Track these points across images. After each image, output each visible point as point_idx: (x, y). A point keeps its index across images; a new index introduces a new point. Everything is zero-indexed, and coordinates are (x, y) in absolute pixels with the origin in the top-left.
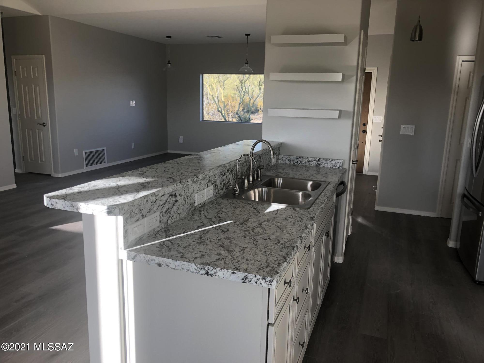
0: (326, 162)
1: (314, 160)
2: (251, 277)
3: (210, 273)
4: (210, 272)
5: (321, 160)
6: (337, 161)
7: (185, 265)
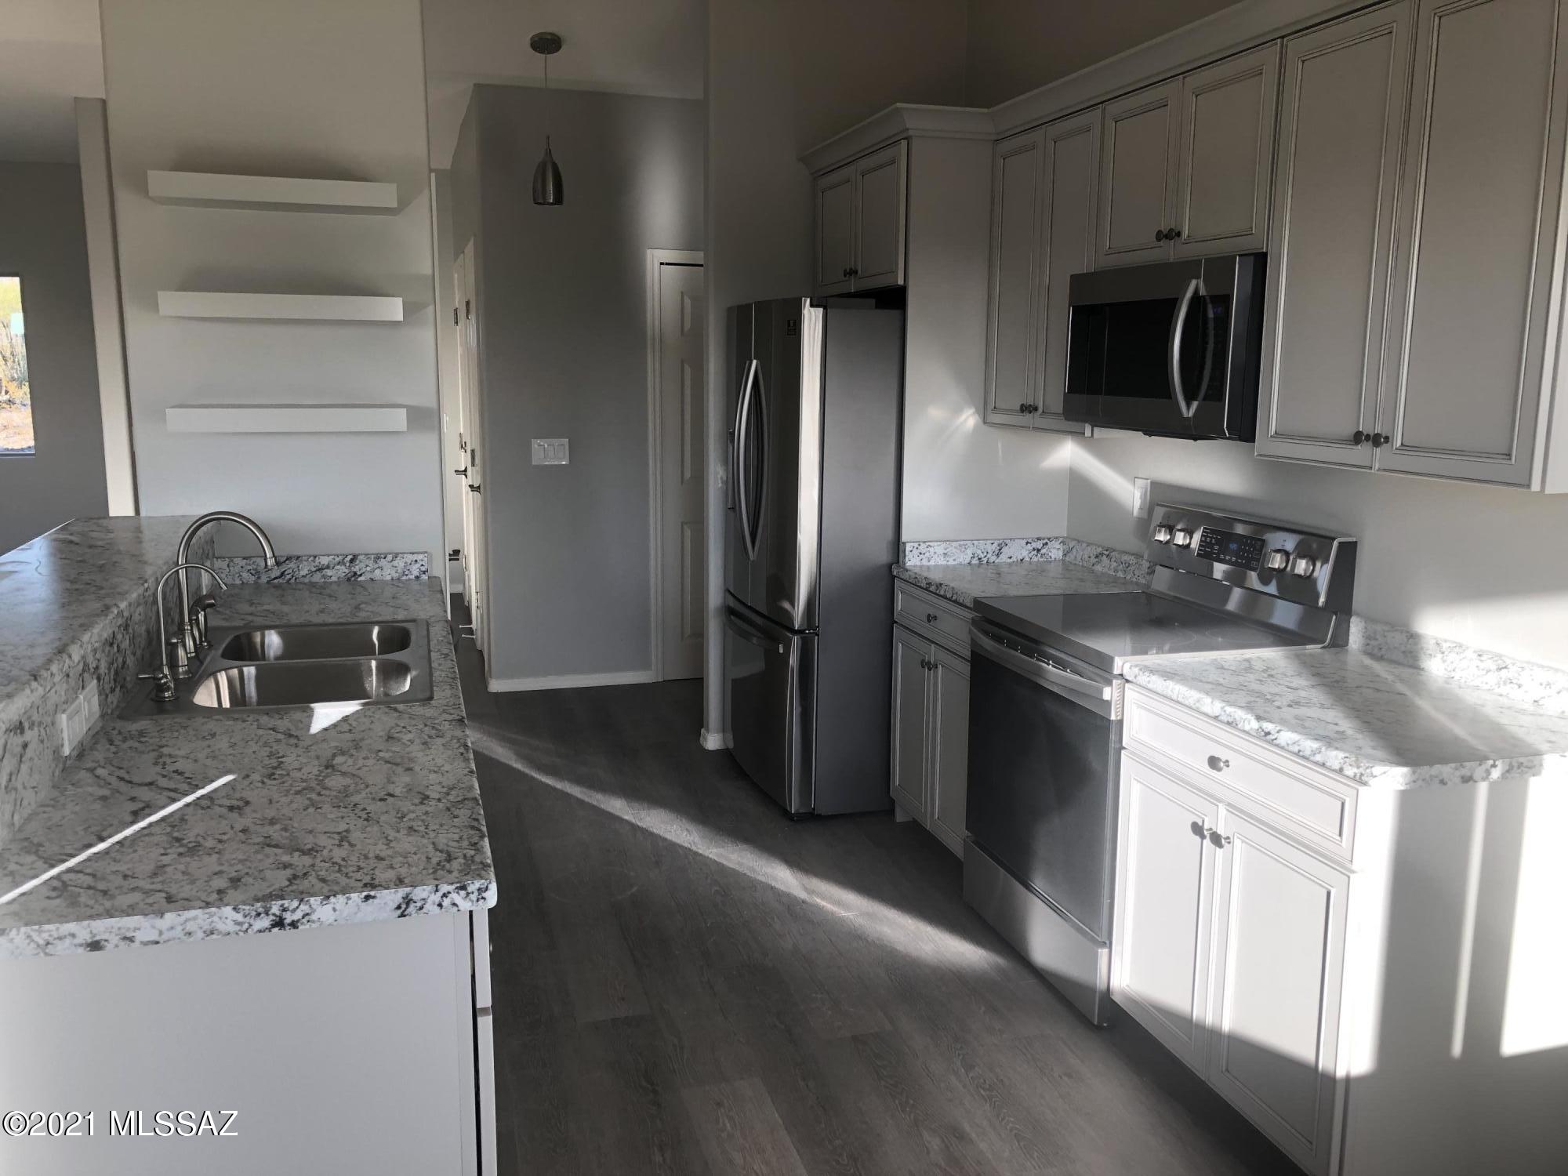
0: (377, 566)
1: (339, 563)
2: (424, 895)
3: (288, 921)
4: (289, 918)
5: (360, 562)
6: (410, 558)
7: (195, 918)
